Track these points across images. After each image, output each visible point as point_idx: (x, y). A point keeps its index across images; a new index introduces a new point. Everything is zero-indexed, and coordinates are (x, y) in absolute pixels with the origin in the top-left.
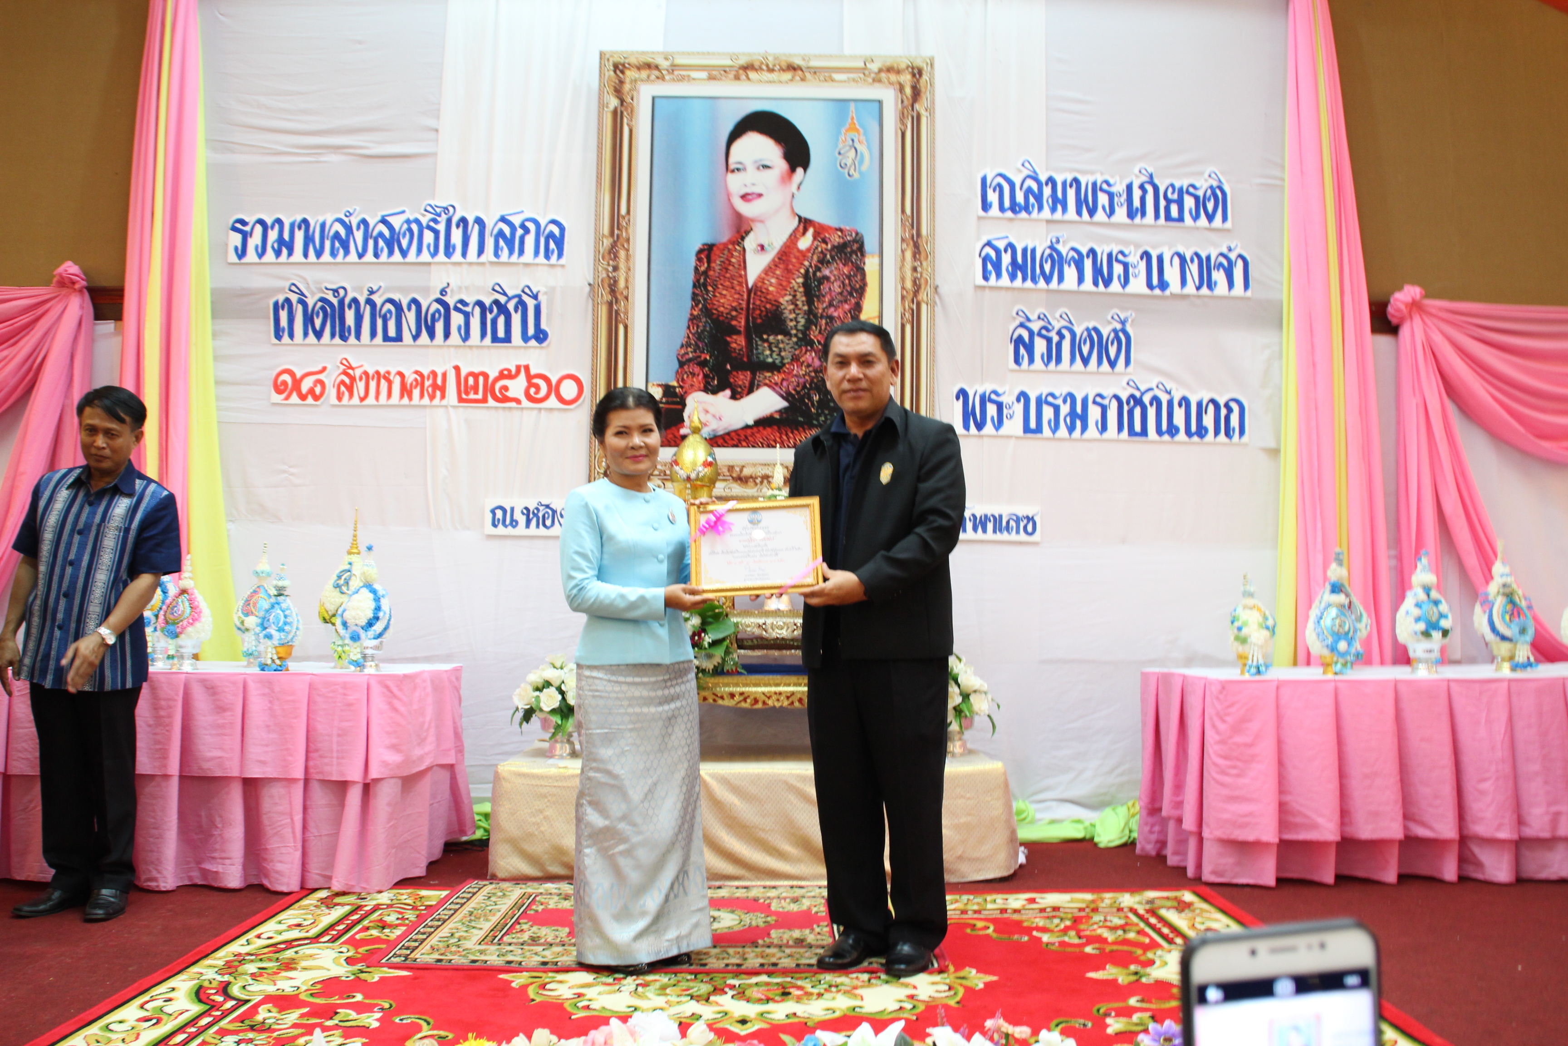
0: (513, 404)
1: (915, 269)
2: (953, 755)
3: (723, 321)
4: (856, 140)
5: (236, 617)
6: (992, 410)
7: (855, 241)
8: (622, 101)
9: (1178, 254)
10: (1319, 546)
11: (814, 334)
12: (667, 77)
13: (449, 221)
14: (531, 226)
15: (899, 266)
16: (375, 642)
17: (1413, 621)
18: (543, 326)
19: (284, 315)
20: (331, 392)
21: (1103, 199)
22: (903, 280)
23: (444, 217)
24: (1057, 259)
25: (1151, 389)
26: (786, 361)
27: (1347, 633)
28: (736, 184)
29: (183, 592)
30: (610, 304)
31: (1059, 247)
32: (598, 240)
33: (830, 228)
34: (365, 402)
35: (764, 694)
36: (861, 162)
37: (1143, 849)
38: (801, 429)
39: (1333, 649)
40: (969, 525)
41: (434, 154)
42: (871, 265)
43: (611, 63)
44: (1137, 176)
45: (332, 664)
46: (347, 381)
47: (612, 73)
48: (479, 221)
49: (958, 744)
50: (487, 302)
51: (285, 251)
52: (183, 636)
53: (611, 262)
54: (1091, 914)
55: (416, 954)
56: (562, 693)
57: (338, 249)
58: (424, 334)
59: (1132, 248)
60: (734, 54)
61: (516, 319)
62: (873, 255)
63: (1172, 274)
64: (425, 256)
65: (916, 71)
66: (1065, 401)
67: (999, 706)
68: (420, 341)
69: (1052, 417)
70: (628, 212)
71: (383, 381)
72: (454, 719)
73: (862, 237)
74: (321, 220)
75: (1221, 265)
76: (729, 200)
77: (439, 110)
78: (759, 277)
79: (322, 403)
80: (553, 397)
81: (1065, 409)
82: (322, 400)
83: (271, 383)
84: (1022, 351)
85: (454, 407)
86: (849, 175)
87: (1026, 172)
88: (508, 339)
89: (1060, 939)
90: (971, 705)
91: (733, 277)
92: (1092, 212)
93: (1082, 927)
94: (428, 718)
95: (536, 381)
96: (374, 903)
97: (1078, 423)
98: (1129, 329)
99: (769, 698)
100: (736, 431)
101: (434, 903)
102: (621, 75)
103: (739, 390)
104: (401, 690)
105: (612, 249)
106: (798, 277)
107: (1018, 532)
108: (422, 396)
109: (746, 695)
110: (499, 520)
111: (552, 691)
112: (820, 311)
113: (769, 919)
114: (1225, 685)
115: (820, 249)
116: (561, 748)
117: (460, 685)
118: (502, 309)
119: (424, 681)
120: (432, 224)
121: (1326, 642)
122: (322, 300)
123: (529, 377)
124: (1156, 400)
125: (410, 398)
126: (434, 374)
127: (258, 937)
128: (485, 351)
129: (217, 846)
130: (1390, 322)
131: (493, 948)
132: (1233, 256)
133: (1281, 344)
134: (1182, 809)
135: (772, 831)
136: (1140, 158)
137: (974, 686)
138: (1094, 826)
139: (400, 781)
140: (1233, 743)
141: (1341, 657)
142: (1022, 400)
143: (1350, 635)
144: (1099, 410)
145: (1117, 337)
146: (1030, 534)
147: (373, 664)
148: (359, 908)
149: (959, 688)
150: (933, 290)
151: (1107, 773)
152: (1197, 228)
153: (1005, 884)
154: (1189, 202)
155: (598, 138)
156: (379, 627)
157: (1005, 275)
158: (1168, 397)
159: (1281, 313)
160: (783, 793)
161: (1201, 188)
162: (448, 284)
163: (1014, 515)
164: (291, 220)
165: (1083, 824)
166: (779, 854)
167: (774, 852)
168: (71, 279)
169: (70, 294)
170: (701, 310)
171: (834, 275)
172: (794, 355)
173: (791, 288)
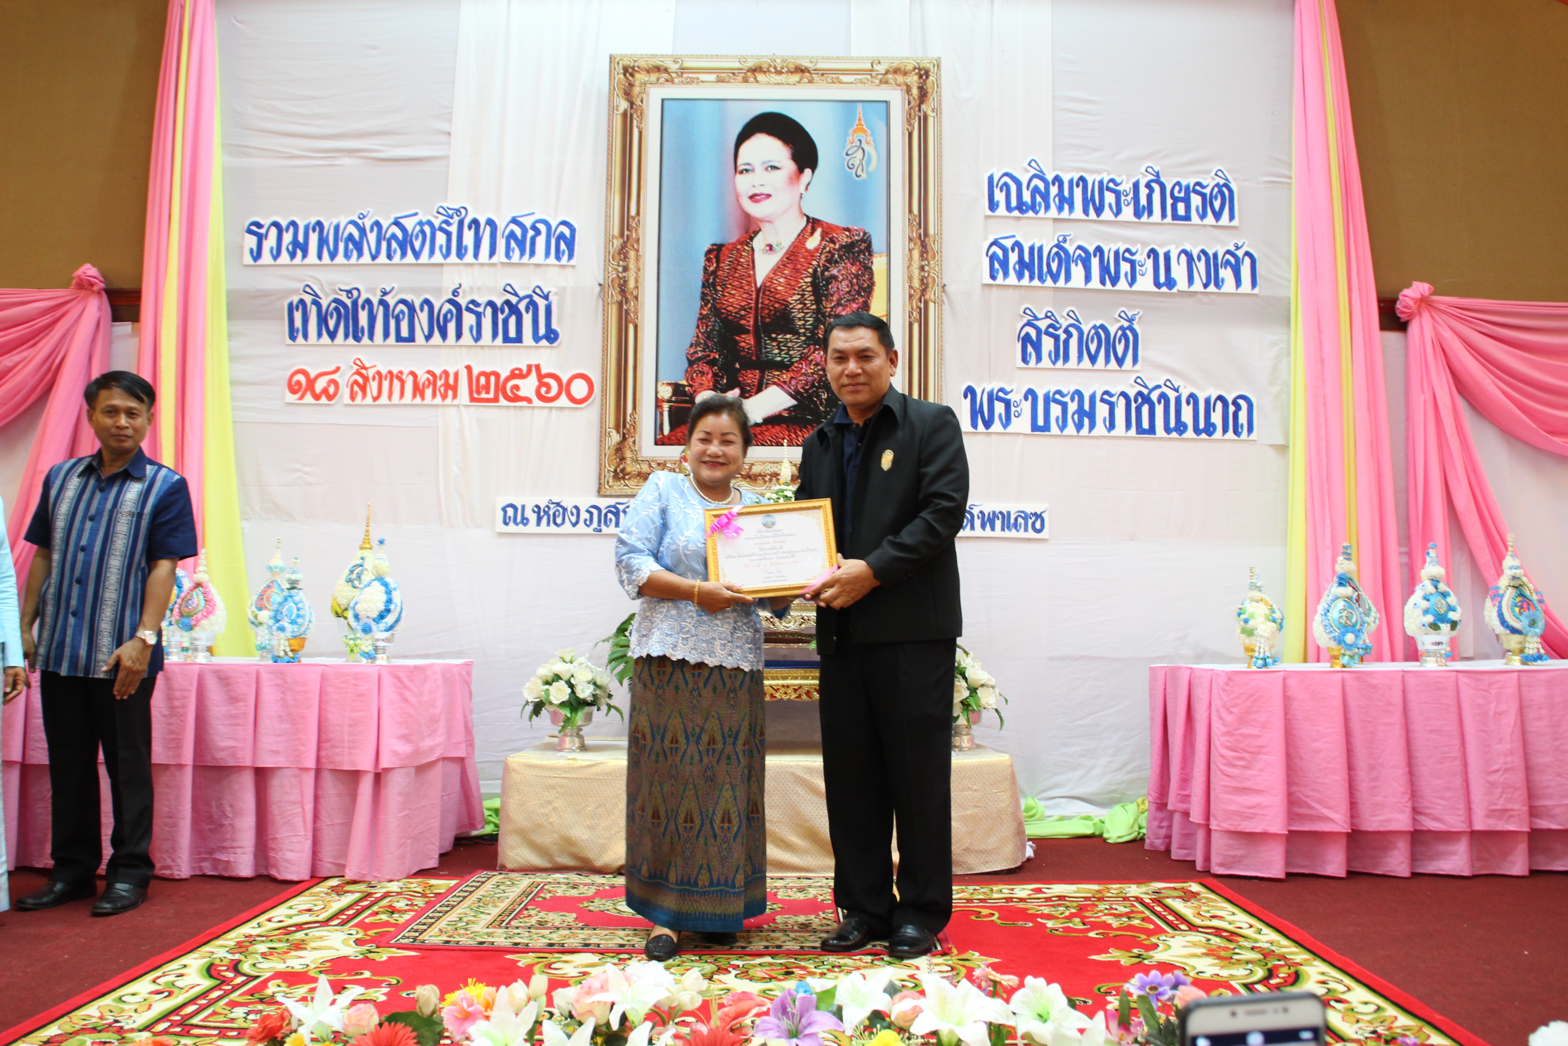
0: (524, 404)
1: (922, 268)
2: (961, 749)
3: (732, 320)
4: (863, 141)
5: (250, 611)
6: (999, 407)
7: (863, 241)
8: (632, 104)
9: (1184, 251)
10: (1328, 542)
11: (821, 332)
12: (676, 80)
13: (461, 223)
14: (542, 227)
15: (907, 264)
16: (385, 635)
17: (1421, 612)
18: (554, 326)
19: (298, 316)
20: (344, 392)
21: (1110, 198)
22: (910, 278)
23: (456, 219)
24: (1064, 258)
25: (1159, 387)
26: (794, 360)
27: (1354, 626)
28: (745, 185)
29: (198, 585)
30: (620, 304)
31: (1066, 246)
32: (608, 241)
33: (838, 227)
34: (378, 402)
36: (869, 162)
37: (1151, 844)
38: (808, 426)
39: (1340, 641)
40: (977, 523)
41: (447, 157)
43: (621, 66)
44: (1144, 176)
45: (344, 659)
46: (360, 380)
47: (622, 76)
48: (491, 223)
49: (965, 738)
50: (499, 302)
51: (299, 253)
52: (197, 628)
53: (621, 263)
54: (1097, 903)
55: (425, 937)
56: (571, 686)
57: (352, 251)
58: (437, 333)
59: (1139, 246)
60: (742, 57)
61: (527, 319)
63: (1179, 272)
64: (438, 258)
65: (923, 72)
66: (1072, 400)
67: (1006, 700)
68: (432, 342)
69: (1060, 414)
70: (638, 213)
71: (395, 381)
72: (464, 714)
73: (869, 236)
74: (335, 222)
75: (1228, 262)
76: (738, 200)
77: (451, 114)
78: (768, 276)
79: (336, 403)
80: (563, 396)
81: (1072, 407)
82: (335, 399)
83: (285, 383)
84: (1030, 349)
85: (465, 406)
86: (857, 176)
87: (1033, 172)
88: (519, 339)
89: (1064, 925)
90: (979, 698)
91: (741, 277)
92: (1099, 211)
93: (1087, 914)
94: (438, 710)
95: (546, 380)
96: (384, 890)
97: (1086, 421)
98: (1136, 326)
99: (776, 690)
101: (443, 891)
102: (630, 78)
103: (748, 388)
104: (411, 680)
105: (622, 249)
106: (806, 277)
107: (1026, 530)
108: (434, 395)
110: (510, 517)
111: (562, 684)
112: (828, 310)
114: (1231, 676)
115: (828, 249)
116: (573, 742)
117: (471, 680)
118: (514, 309)
119: (435, 673)
120: (444, 226)
121: (1333, 635)
122: (336, 301)
123: (540, 377)
124: (1163, 397)
125: (423, 398)
126: (446, 373)
127: (269, 920)
128: (497, 351)
129: (228, 836)
130: (1399, 318)
131: (500, 931)
132: (1240, 253)
133: (1289, 341)
134: (1189, 802)
135: (779, 822)
136: (1147, 157)
137: (981, 680)
138: (1103, 823)
139: (413, 770)
140: (1240, 735)
141: (1349, 649)
142: (1030, 397)
143: (1358, 627)
144: (1106, 407)
145: (1124, 335)
146: (1038, 531)
147: (384, 656)
148: (369, 895)
149: (966, 682)
150: (941, 289)
151: (1116, 770)
152: (1204, 226)
153: (1012, 876)
154: (1196, 200)
155: (609, 140)
156: (390, 619)
157: (1012, 274)
158: (1176, 394)
159: (1289, 311)
160: (790, 785)
161: (1207, 186)
162: (460, 285)
163: (1022, 512)
164: (306, 222)
165: (1092, 820)
166: (787, 846)
167: (781, 844)
168: (90, 281)
169: (89, 296)
170: (710, 309)
171: (843, 275)
172: (803, 353)
173: (799, 287)
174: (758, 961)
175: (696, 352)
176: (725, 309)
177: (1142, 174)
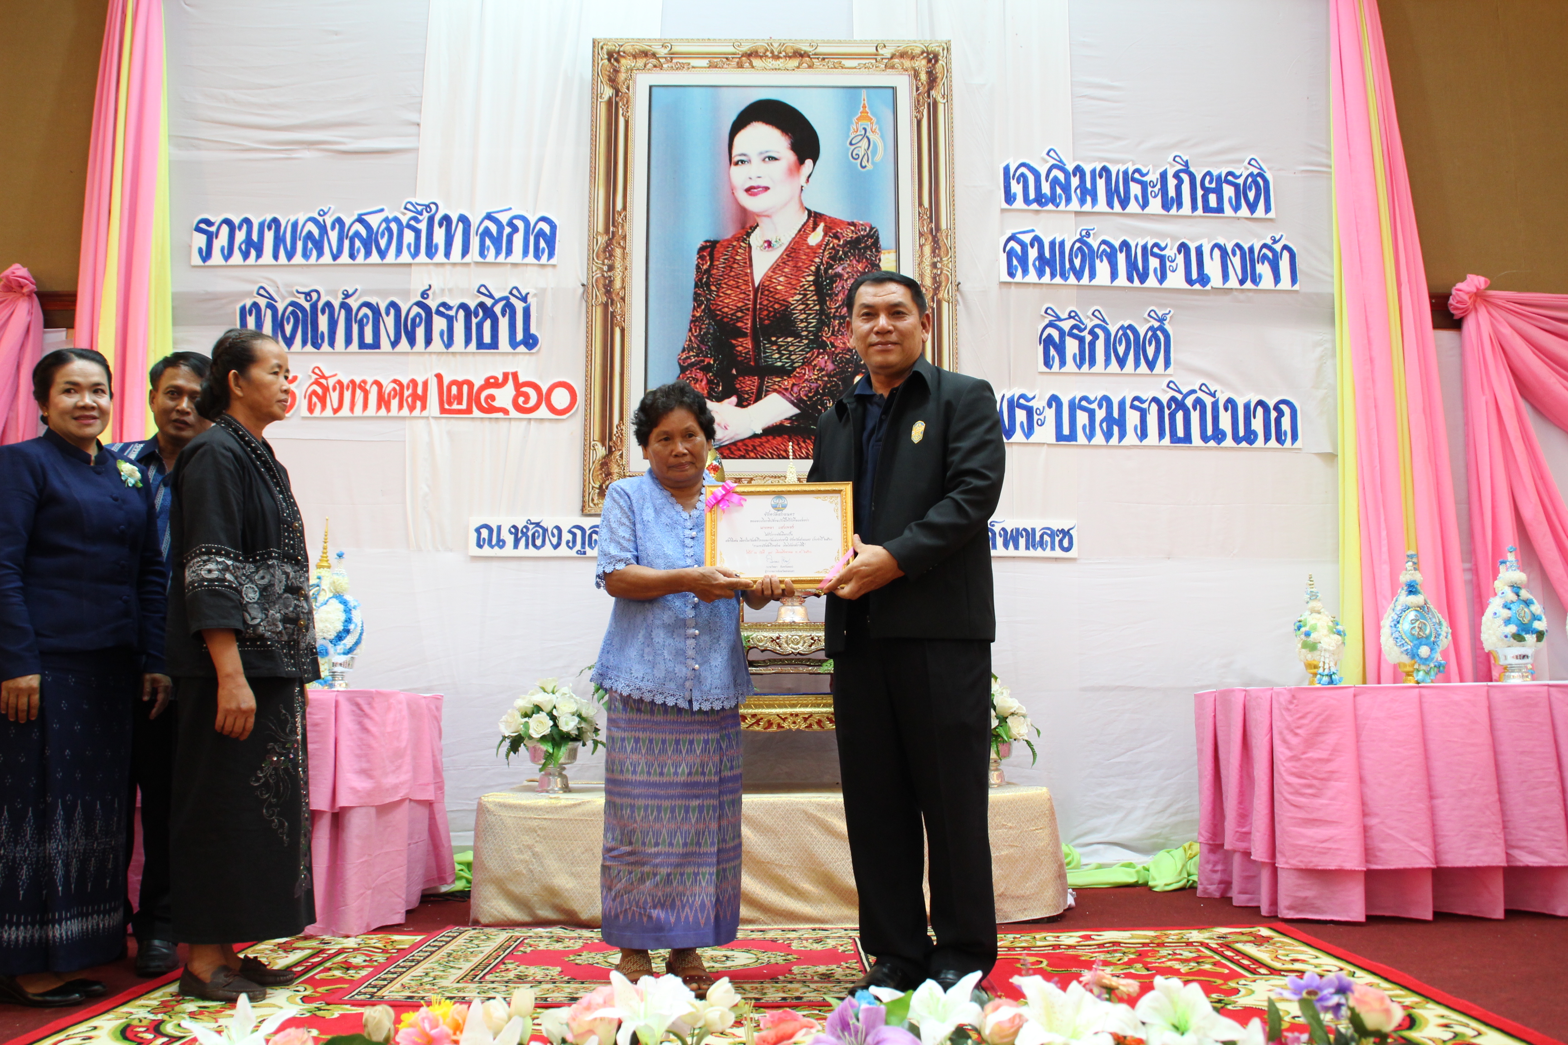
0: (500, 415)
1: (934, 265)
3: (728, 322)
4: (868, 130)
6: (1021, 416)
7: (869, 236)
8: (617, 91)
9: (1217, 245)
10: (1385, 556)
11: (826, 335)
12: (665, 66)
13: (431, 220)
14: (519, 224)
15: (917, 261)
16: (345, 658)
17: (1501, 624)
18: (533, 330)
19: (251, 321)
20: (302, 404)
21: (1135, 189)
23: (426, 215)
24: (1087, 254)
25: (1193, 392)
26: (796, 365)
27: (1428, 637)
28: (740, 176)
30: (605, 306)
31: (1088, 240)
32: (593, 238)
33: (842, 222)
34: (339, 414)
35: (778, 715)
36: (875, 152)
37: (1205, 891)
38: (814, 438)
39: (1413, 655)
40: (999, 541)
41: (416, 150)
43: (605, 50)
44: (1172, 166)
46: (320, 391)
47: (606, 62)
48: (463, 219)
49: (998, 774)
50: (472, 305)
51: (253, 253)
53: (606, 261)
54: (1157, 949)
55: (385, 992)
56: (553, 718)
57: (311, 250)
58: (404, 340)
59: (1168, 241)
60: (737, 40)
61: (504, 323)
62: (889, 250)
63: (1213, 267)
64: (405, 257)
65: (931, 56)
66: (1100, 406)
67: (1038, 732)
68: (399, 348)
69: (1087, 422)
70: (625, 208)
71: (358, 391)
72: (433, 752)
73: (876, 231)
74: (293, 220)
75: (1265, 257)
76: (733, 193)
77: (421, 104)
78: (766, 275)
79: (292, 415)
80: (543, 407)
81: (1100, 414)
84: (1052, 352)
85: (435, 418)
87: (1052, 162)
88: (494, 345)
89: (1125, 971)
90: (1009, 728)
91: (737, 276)
92: (1124, 203)
93: (1148, 960)
94: (403, 744)
95: (524, 389)
96: (341, 947)
97: (1116, 429)
98: (1167, 326)
99: (784, 720)
100: (742, 441)
101: (407, 947)
102: (615, 64)
103: (746, 396)
104: (372, 708)
105: (607, 247)
106: (808, 276)
107: (1053, 548)
108: (401, 407)
109: (759, 717)
110: (484, 539)
111: (543, 717)
113: (790, 957)
114: (1295, 694)
115: (831, 245)
116: (554, 782)
117: (440, 716)
118: (489, 312)
119: (399, 703)
120: (412, 223)
121: (1405, 648)
122: (293, 304)
123: (518, 386)
124: (1199, 402)
126: (414, 382)
128: (470, 358)
130: (1453, 315)
131: (473, 986)
132: (1278, 247)
133: (1334, 341)
134: (1250, 839)
135: (791, 866)
136: (1174, 146)
137: (1011, 708)
138: (1148, 870)
139: (374, 811)
140: (1307, 759)
141: (1423, 664)
142: (1054, 404)
143: (1432, 639)
144: (1138, 414)
145: (1155, 336)
146: (1067, 550)
147: (343, 682)
148: (322, 951)
149: (995, 710)
150: (955, 288)
151: (1159, 813)
152: (1239, 218)
153: (1054, 924)
154: (1228, 191)
155: (592, 130)
156: (349, 641)
157: (1031, 269)
158: (1213, 399)
159: (1333, 308)
160: (802, 824)
161: (1241, 175)
162: (430, 286)
163: (1048, 529)
164: (261, 220)
165: (1134, 867)
166: (799, 894)
167: (793, 891)
168: (19, 282)
169: (18, 299)
170: (703, 311)
171: (848, 273)
172: (806, 358)
173: (801, 287)
175: (689, 358)
176: (720, 310)
177: (1170, 164)
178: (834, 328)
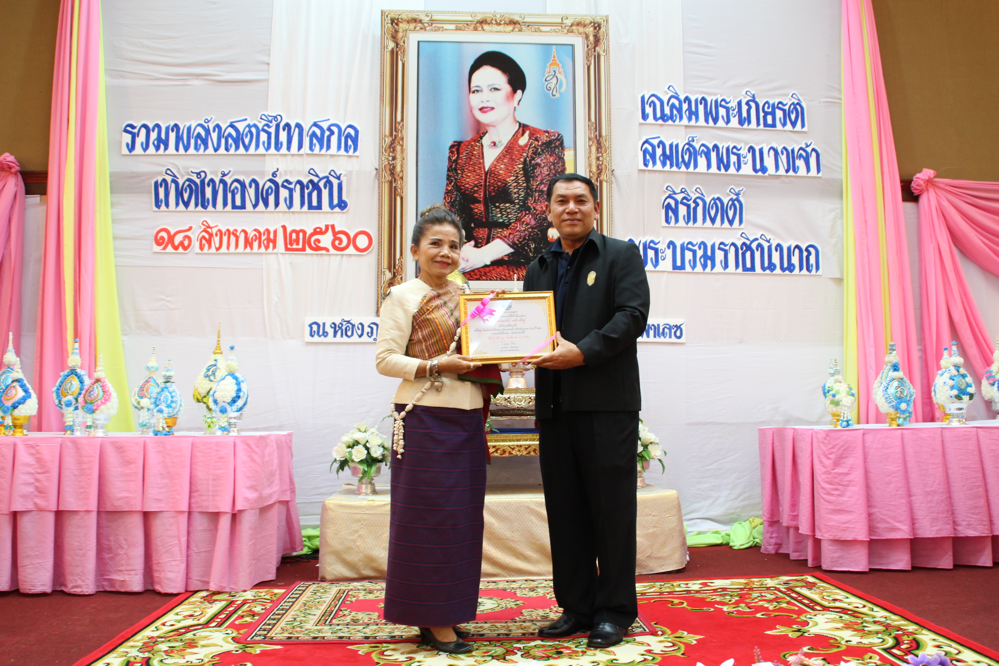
0: (324, 252)
1: (598, 159)
3: (468, 194)
4: (557, 72)
5: (133, 399)
7: (557, 139)
8: (397, 45)
9: (772, 148)
10: (872, 342)
11: (530, 202)
12: (428, 28)
13: (278, 126)
14: (335, 129)
15: (587, 156)
16: (237, 414)
17: (948, 388)
18: (344, 198)
19: (162, 191)
20: (196, 244)
21: (722, 112)
22: (590, 165)
23: (274, 123)
24: (693, 153)
25: (756, 239)
26: (512, 221)
27: (905, 397)
28: (476, 100)
29: (98, 380)
30: (391, 183)
31: (694, 144)
32: (382, 139)
33: (540, 130)
34: (220, 251)
35: (509, 446)
36: (561, 86)
37: (766, 549)
38: (523, 267)
39: (897, 409)
41: (267, 80)
42: (568, 156)
43: (389, 18)
44: (745, 97)
45: (203, 433)
46: (207, 236)
47: (390, 25)
48: (298, 126)
50: (305, 182)
51: (162, 147)
52: (98, 412)
53: (391, 154)
54: (750, 592)
55: (272, 634)
56: (367, 449)
57: (200, 145)
58: (261, 203)
59: (742, 145)
60: (473, 13)
61: (325, 193)
62: (569, 148)
63: (769, 162)
64: (261, 150)
65: (596, 25)
66: (700, 248)
67: (665, 453)
68: (258, 209)
69: (691, 258)
70: (402, 120)
71: (232, 236)
72: (289, 469)
73: (562, 136)
74: (187, 125)
75: (801, 156)
76: (471, 111)
77: (270, 50)
78: (493, 163)
79: (190, 252)
80: (351, 246)
81: (700, 253)
82: (189, 249)
83: (153, 238)
84: (671, 214)
85: (282, 254)
86: (554, 96)
87: (671, 94)
88: (319, 207)
89: (736, 609)
90: (650, 452)
91: (474, 164)
92: (715, 120)
94: (275, 467)
95: (339, 235)
96: (242, 598)
97: (709, 262)
98: (741, 198)
99: (513, 449)
100: (478, 269)
102: (396, 27)
103: (480, 241)
104: (257, 446)
105: (392, 144)
106: (519, 164)
107: (670, 337)
108: (260, 246)
109: (497, 447)
110: (314, 331)
111: (360, 448)
112: (535, 187)
113: (518, 602)
114: (828, 433)
115: (534, 145)
116: (367, 488)
117: (292, 446)
118: (316, 186)
119: (272, 441)
120: (266, 128)
121: (891, 404)
122: (189, 180)
123: (335, 233)
124: (760, 246)
126: (268, 231)
127: (164, 624)
128: (304, 215)
129: (123, 562)
130: (913, 193)
131: (326, 628)
132: (809, 150)
133: (842, 208)
134: (798, 519)
136: (746, 85)
137: (651, 439)
138: (729, 535)
139: (258, 511)
140: (835, 473)
141: (903, 414)
142: (671, 247)
143: (908, 398)
144: (722, 253)
145: (733, 204)
146: (679, 338)
147: (235, 430)
148: (232, 602)
150: (610, 173)
151: (734, 500)
152: (785, 131)
153: (681, 574)
154: (779, 114)
155: (381, 69)
156: (240, 403)
157: (658, 161)
158: (768, 244)
159: (842, 188)
160: (526, 515)
161: (787, 104)
162: (278, 169)
163: (668, 324)
164: (167, 125)
165: (720, 534)
166: (525, 558)
167: (521, 556)
168: (9, 165)
169: (8, 176)
170: (453, 186)
171: (544, 163)
172: (517, 217)
173: (515, 171)
174: (533, 644)
176: (463, 186)
178: (535, 198)
